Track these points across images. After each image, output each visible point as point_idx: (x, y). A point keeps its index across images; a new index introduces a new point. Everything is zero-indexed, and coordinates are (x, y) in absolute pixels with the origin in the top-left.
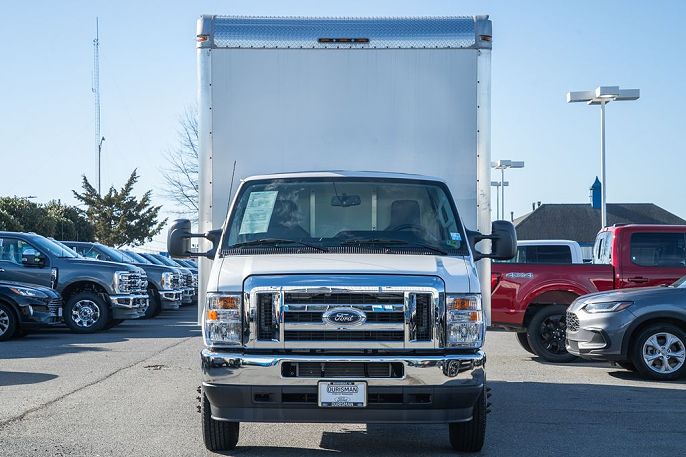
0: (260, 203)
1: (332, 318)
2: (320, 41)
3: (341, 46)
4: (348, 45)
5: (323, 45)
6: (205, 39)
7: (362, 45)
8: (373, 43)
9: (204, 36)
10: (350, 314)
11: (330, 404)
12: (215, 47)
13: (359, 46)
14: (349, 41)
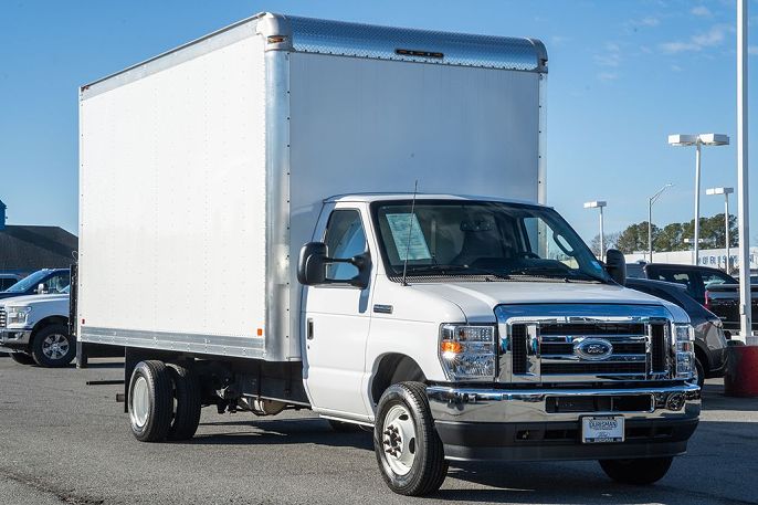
0: (404, 227)
1: (585, 349)
2: (398, 52)
3: (417, 59)
4: (423, 59)
5: (400, 57)
6: (281, 40)
7: (437, 60)
8: (446, 60)
9: (277, 38)
10: (602, 345)
11: (592, 439)
12: (293, 50)
13: (434, 60)
14: (425, 54)
